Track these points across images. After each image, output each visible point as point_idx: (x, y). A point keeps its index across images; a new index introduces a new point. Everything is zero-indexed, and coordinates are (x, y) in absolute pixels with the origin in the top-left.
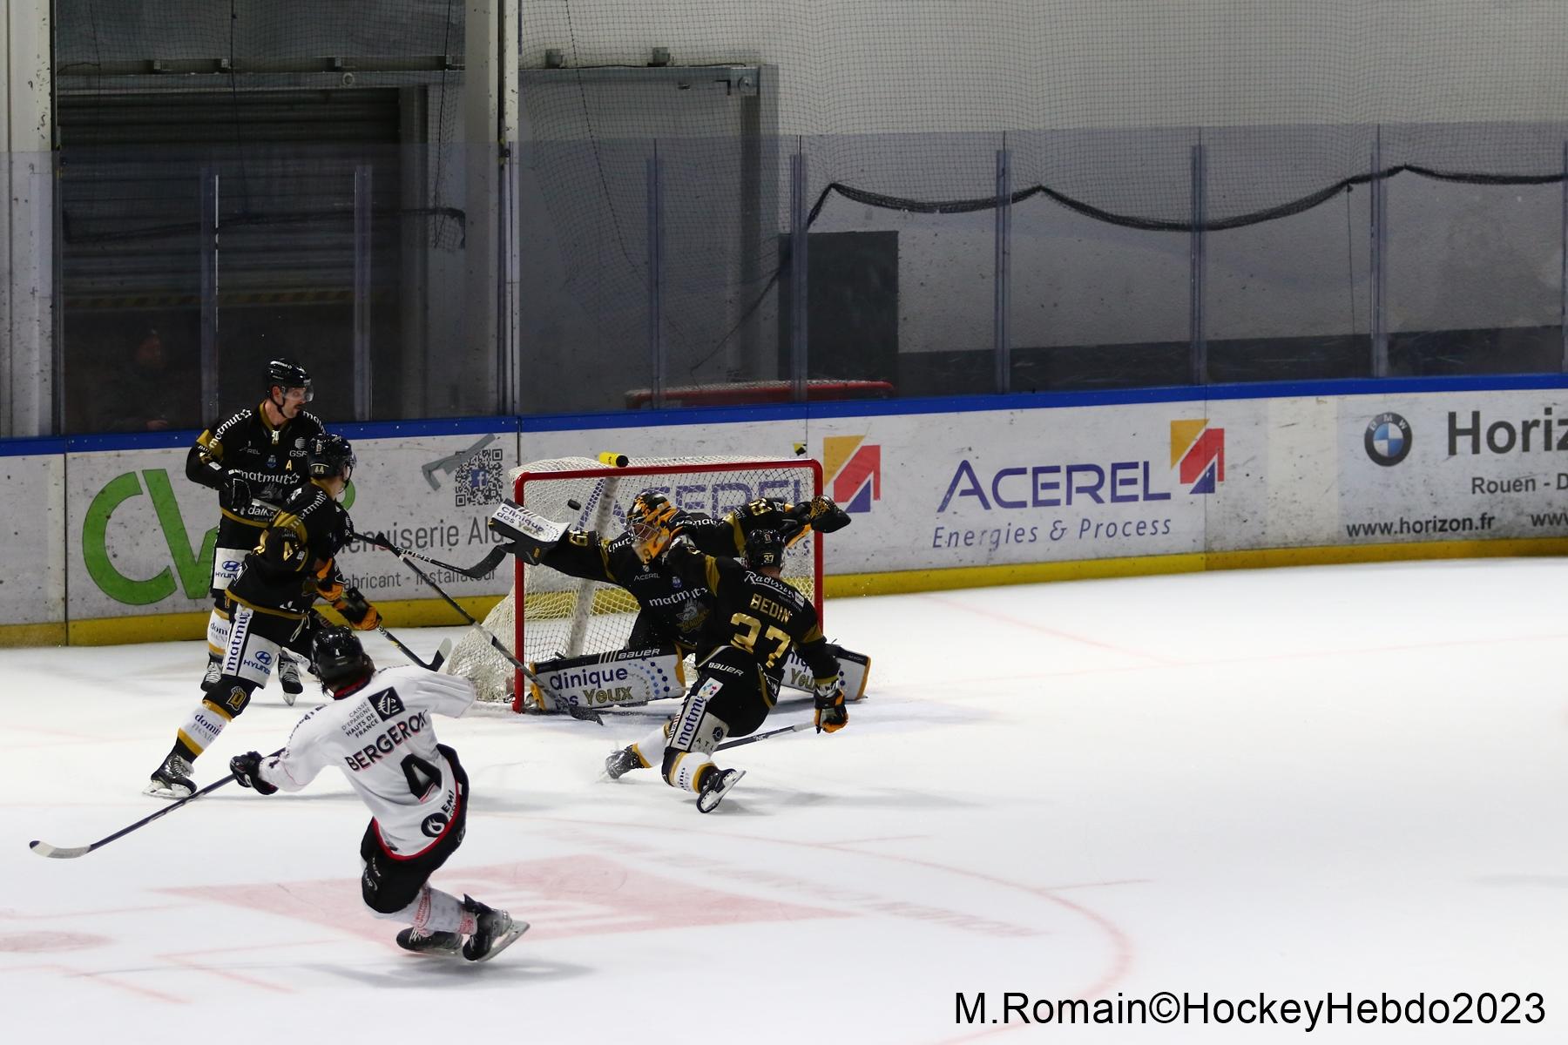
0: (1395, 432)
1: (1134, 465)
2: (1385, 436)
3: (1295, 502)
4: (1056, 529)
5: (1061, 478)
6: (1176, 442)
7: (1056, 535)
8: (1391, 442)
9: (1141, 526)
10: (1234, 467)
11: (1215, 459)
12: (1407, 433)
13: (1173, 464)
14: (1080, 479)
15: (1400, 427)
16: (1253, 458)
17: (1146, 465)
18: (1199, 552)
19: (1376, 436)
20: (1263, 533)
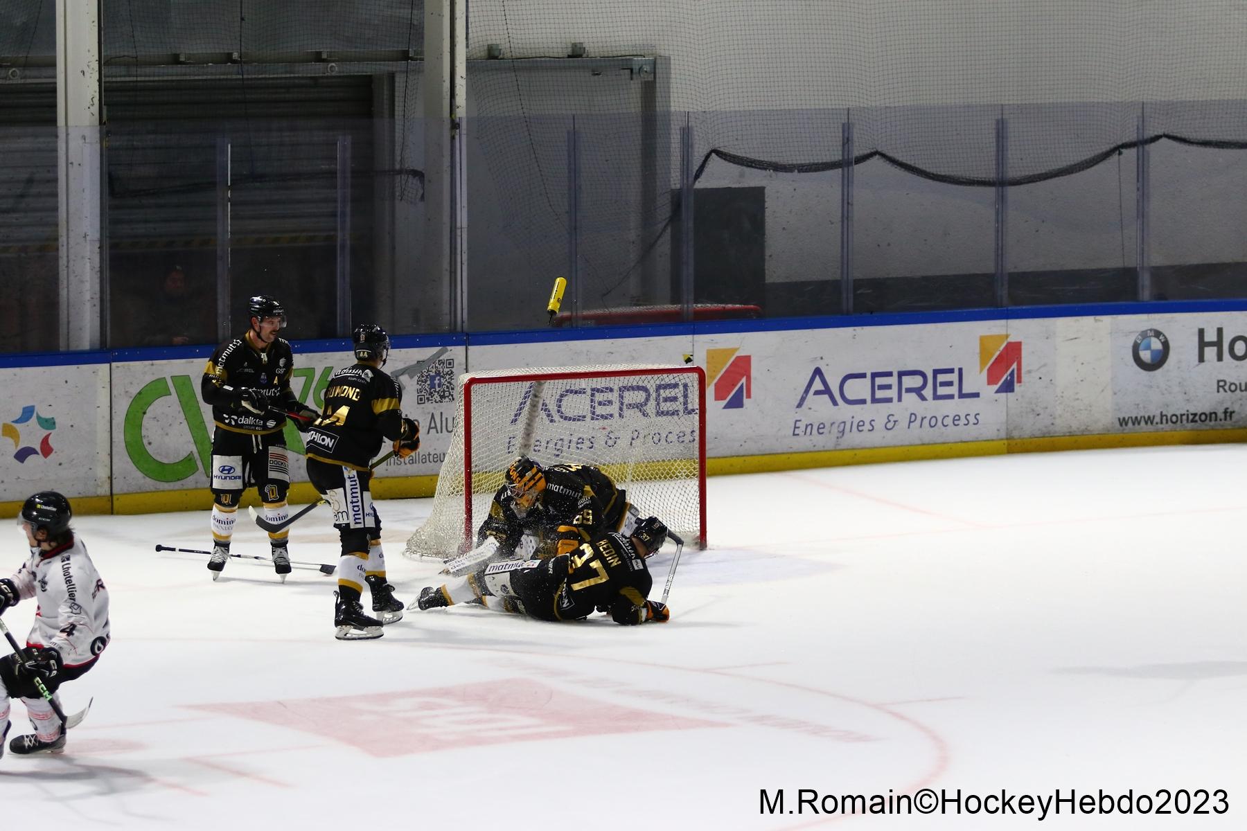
0: (1156, 345)
1: (951, 371)
2: (1148, 347)
3: (1078, 399)
4: (889, 421)
5: (893, 381)
6: (984, 352)
7: (890, 426)
8: (1153, 352)
9: (956, 419)
10: (1029, 372)
11: (1015, 366)
12: (1166, 345)
13: (981, 371)
14: (908, 382)
15: (1160, 340)
16: (1045, 365)
17: (960, 370)
18: (1002, 439)
19: (1141, 347)
20: (1053, 424)
